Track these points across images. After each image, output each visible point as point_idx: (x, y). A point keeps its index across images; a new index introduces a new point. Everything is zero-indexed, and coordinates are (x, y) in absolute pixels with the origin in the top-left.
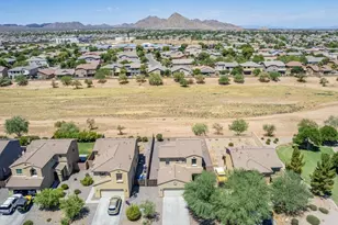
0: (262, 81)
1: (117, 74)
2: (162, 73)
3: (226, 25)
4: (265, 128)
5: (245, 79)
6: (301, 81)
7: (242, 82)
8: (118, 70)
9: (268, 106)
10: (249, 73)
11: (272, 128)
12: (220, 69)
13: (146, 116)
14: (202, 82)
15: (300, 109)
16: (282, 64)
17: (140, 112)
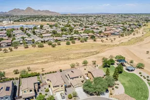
0: (82, 42)
1: (21, 44)
2: (42, 42)
3: (53, 12)
4: (93, 62)
5: (76, 42)
6: (95, 41)
7: (74, 43)
8: (21, 42)
9: (88, 53)
10: (76, 39)
11: (95, 62)
12: (65, 38)
13: (47, 62)
14: (60, 44)
15: (99, 53)
16: (87, 34)
17: (44, 61)
